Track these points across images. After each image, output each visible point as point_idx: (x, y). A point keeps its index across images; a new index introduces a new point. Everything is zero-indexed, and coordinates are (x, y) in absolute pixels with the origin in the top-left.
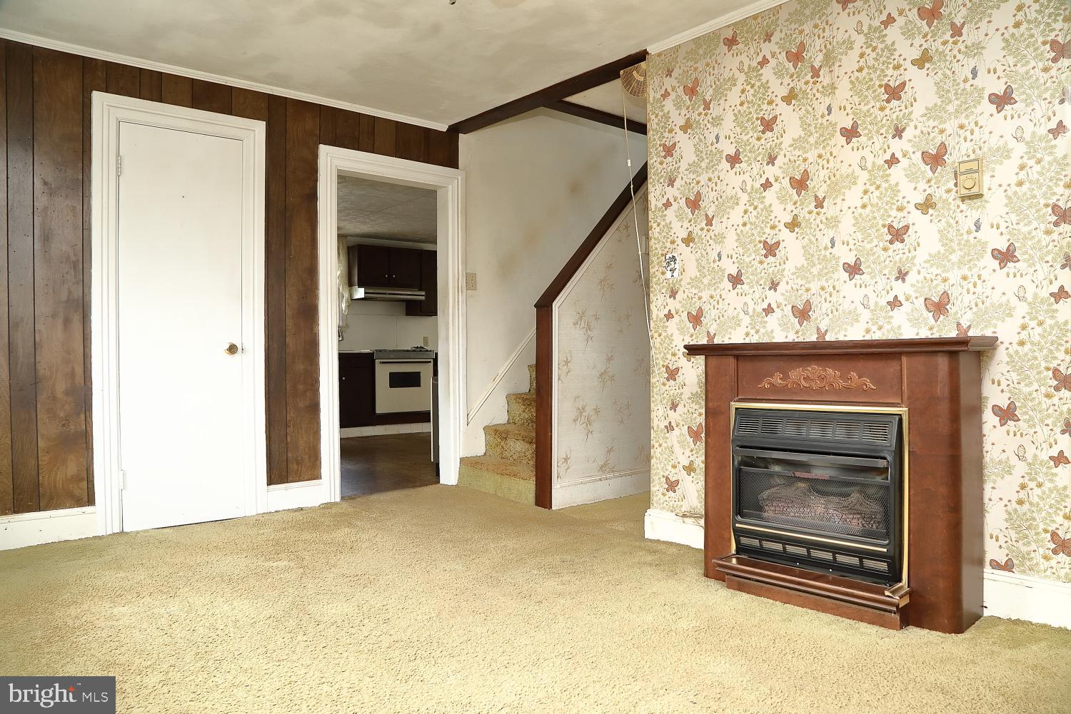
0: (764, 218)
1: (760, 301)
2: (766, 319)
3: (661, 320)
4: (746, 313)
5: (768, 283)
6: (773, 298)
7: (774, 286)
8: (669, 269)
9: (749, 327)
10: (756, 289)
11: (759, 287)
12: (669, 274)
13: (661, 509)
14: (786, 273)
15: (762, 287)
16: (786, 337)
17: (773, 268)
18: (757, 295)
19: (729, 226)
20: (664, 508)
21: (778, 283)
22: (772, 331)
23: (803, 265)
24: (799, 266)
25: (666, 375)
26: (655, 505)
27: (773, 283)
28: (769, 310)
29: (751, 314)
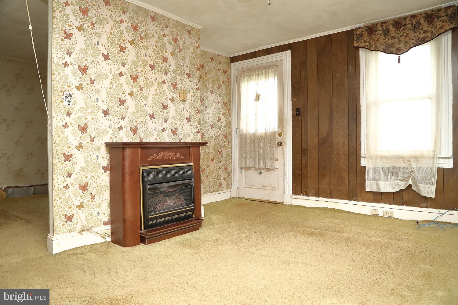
0: (119, 88)
1: (117, 124)
2: (119, 132)
3: (60, 128)
4: (111, 128)
5: (121, 116)
6: (122, 123)
7: (123, 118)
8: (67, 100)
9: (112, 135)
10: (115, 118)
11: (117, 118)
12: (66, 103)
13: (62, 233)
14: (128, 113)
15: (118, 118)
16: (128, 140)
17: (123, 110)
18: (116, 121)
19: (103, 87)
20: (64, 232)
21: (125, 117)
22: (122, 137)
23: (135, 112)
24: (133, 111)
25: (64, 159)
26: (58, 232)
27: (122, 117)
28: (121, 128)
29: (113, 129)
